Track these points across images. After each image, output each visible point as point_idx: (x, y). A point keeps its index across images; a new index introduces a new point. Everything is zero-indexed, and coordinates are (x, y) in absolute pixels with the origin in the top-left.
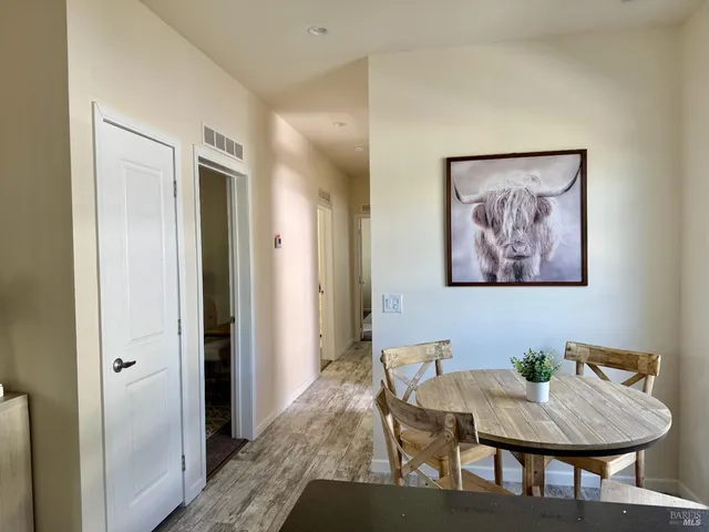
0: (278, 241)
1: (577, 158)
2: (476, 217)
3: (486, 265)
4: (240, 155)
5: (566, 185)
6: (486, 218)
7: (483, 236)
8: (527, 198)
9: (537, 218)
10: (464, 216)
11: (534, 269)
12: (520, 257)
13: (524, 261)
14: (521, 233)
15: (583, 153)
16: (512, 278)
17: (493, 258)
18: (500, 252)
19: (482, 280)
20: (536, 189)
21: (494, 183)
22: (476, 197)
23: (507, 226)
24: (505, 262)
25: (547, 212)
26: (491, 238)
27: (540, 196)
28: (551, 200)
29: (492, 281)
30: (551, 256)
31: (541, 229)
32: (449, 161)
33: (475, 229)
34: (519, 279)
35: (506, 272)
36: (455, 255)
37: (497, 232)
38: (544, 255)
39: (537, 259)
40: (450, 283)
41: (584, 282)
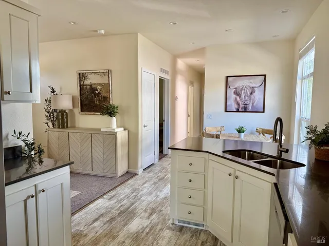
0: (177, 98)
1: (264, 77)
2: (234, 93)
3: (236, 106)
4: (168, 74)
5: (260, 85)
6: (237, 93)
7: (236, 98)
8: (249, 88)
9: (251, 93)
10: (231, 93)
11: (250, 108)
12: (246, 104)
13: (247, 106)
14: (247, 98)
15: (265, 76)
16: (244, 110)
17: (238, 104)
18: (241, 103)
19: (235, 110)
20: (252, 85)
21: (240, 83)
22: (234, 87)
23: (243, 96)
24: (242, 106)
25: (254, 92)
26: (238, 99)
27: (252, 87)
28: (255, 89)
29: (238, 111)
30: (255, 104)
31: (252, 97)
32: (227, 77)
33: (234, 96)
34: (245, 110)
35: (242, 108)
36: (228, 103)
37: (240, 97)
38: (253, 104)
39: (251, 105)
40: (226, 111)
41: (263, 112)
